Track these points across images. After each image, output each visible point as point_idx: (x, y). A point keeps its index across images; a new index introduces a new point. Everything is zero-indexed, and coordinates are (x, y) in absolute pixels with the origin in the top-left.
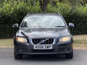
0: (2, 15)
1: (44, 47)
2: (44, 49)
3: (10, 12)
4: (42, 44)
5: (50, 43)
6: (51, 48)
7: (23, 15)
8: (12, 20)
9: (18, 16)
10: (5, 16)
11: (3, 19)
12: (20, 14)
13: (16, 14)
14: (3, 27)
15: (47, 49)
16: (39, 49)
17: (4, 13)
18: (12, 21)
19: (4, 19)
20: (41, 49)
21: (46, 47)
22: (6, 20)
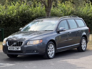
0: (5, 17)
1: (15, 48)
2: (15, 50)
3: (13, 14)
4: (14, 46)
5: (19, 46)
6: (20, 49)
7: (26, 16)
8: (15, 21)
9: (21, 18)
10: (9, 18)
11: (6, 21)
12: (23, 16)
13: (19, 16)
14: (7, 29)
15: (17, 50)
16: (12, 50)
17: (8, 15)
18: (15, 23)
19: (8, 21)
20: (13, 50)
21: (16, 49)
22: (9, 22)
